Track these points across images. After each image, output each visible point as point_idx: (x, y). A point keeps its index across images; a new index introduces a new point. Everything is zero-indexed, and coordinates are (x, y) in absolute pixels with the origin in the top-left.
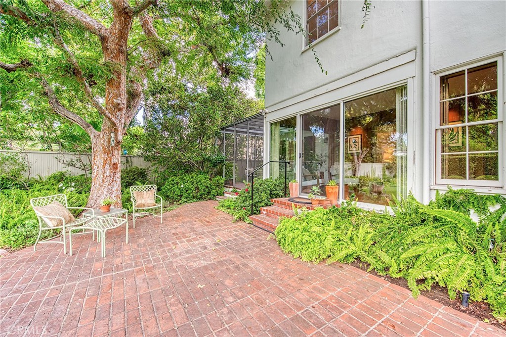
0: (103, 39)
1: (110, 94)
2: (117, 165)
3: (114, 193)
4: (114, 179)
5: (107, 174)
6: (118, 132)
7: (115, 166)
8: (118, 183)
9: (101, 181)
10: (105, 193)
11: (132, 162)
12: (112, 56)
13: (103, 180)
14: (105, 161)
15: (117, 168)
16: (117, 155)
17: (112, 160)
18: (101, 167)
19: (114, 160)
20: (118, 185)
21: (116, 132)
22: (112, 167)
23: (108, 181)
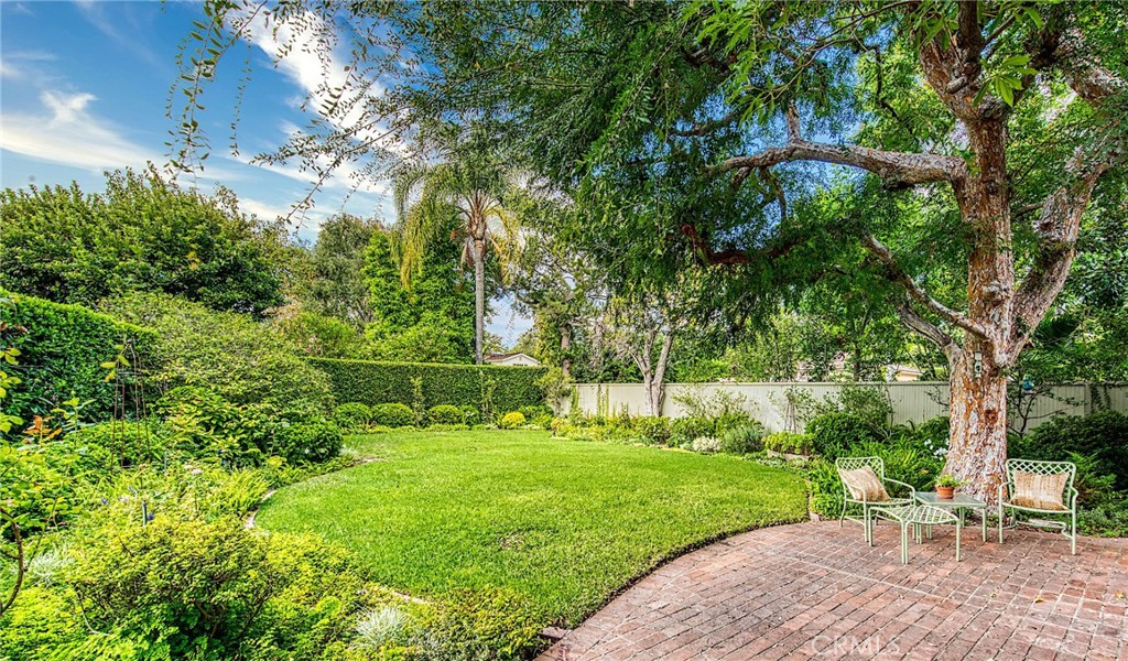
0: (958, 184)
1: (975, 278)
2: (996, 414)
3: (986, 468)
4: (989, 442)
5: (973, 430)
6: (993, 348)
7: (990, 415)
8: (996, 449)
9: (962, 443)
10: (968, 465)
11: (1108, 399)
12: (974, 207)
13: (966, 442)
14: (969, 405)
15: (994, 419)
16: (995, 395)
17: (985, 404)
18: (961, 417)
19: (988, 404)
20: (996, 453)
21: (989, 349)
22: (983, 417)
23: (976, 443)
